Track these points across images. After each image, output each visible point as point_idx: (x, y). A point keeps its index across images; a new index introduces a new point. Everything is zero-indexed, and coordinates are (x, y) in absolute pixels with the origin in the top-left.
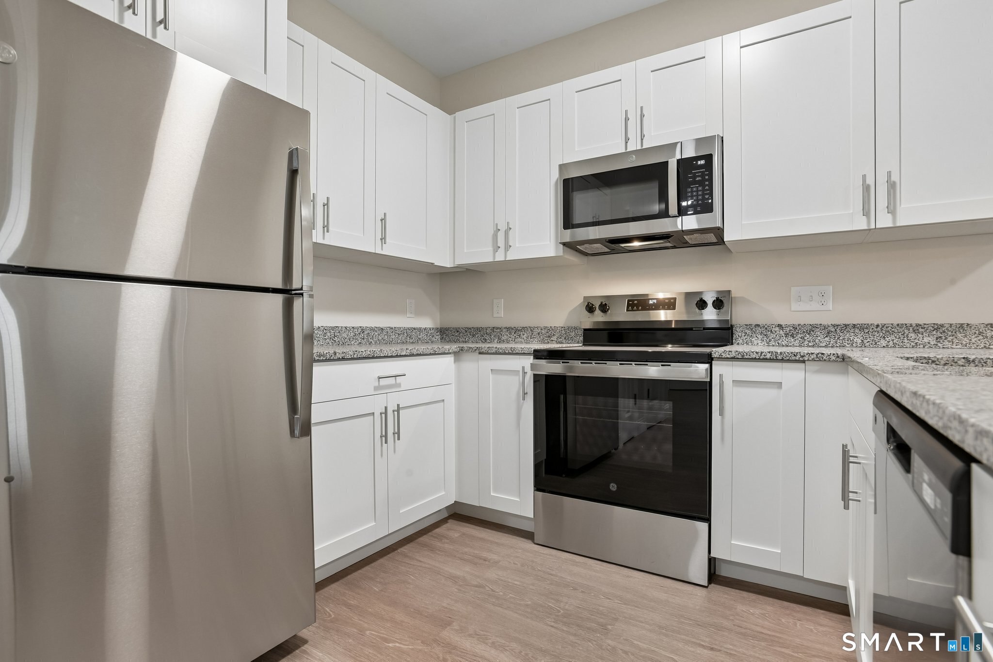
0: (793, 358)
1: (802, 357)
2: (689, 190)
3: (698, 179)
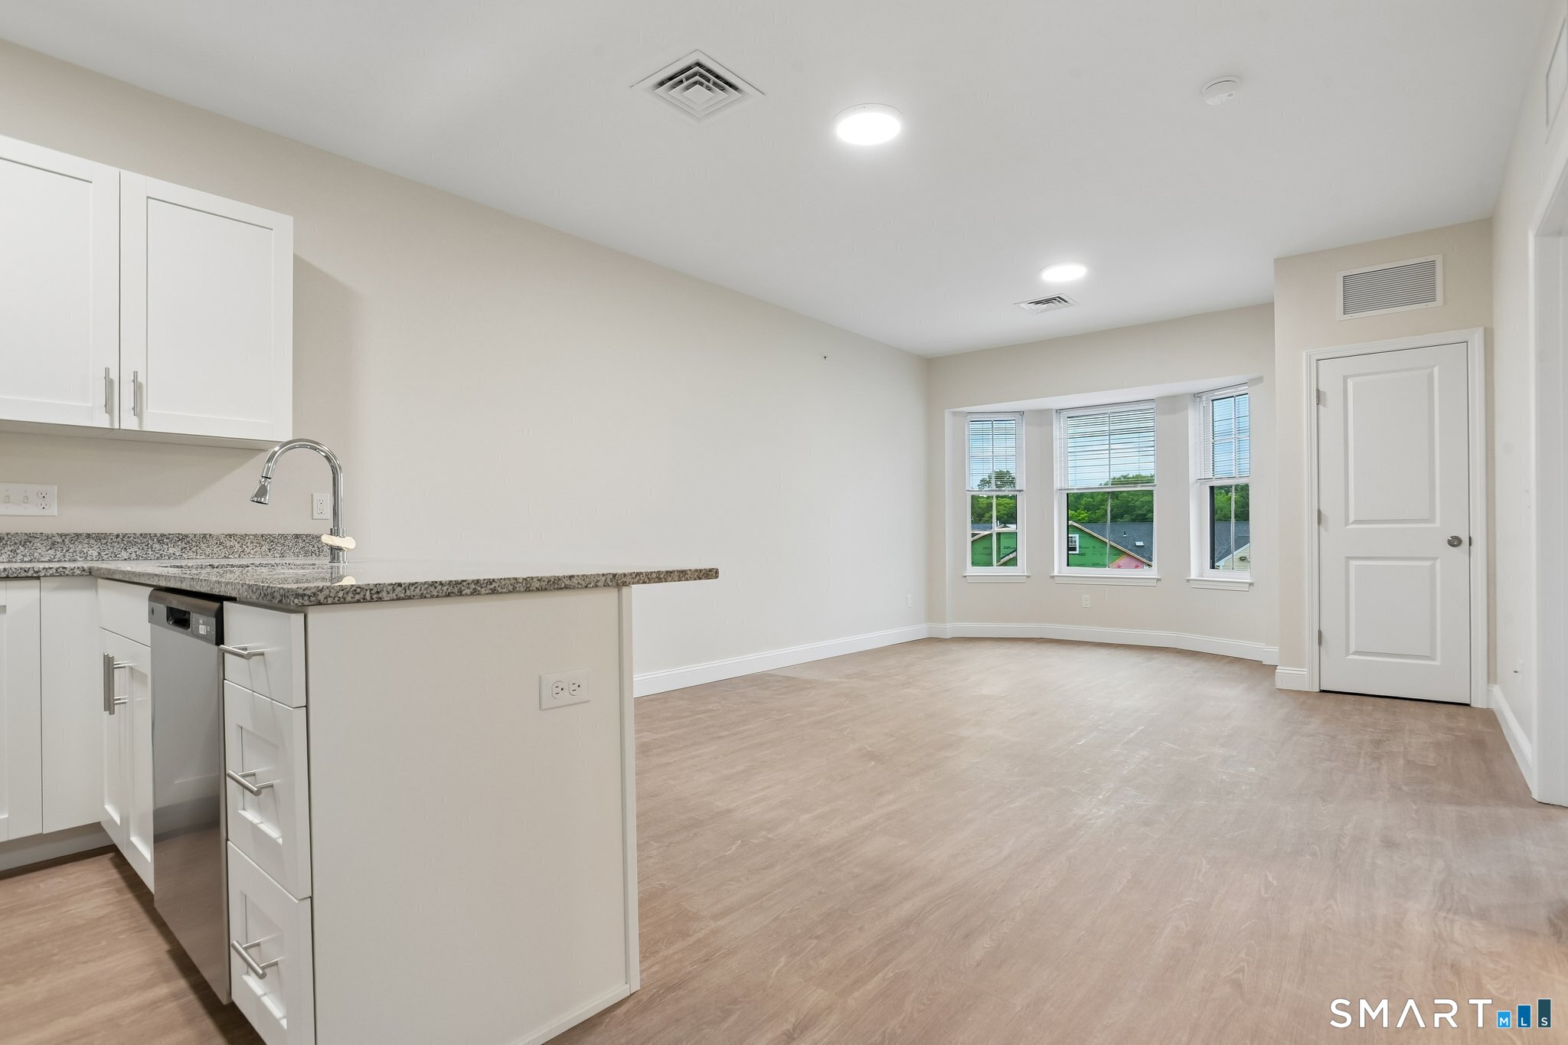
0: (23, 574)
1: (36, 573)
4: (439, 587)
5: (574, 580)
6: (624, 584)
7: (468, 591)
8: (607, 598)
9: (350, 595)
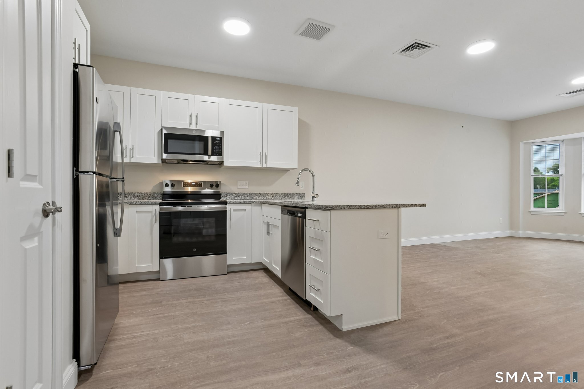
0: (249, 202)
1: (251, 202)
2: (214, 147)
3: (217, 144)
4: (356, 206)
5: (387, 206)
6: (400, 207)
7: (362, 208)
8: (395, 211)
9: (339, 207)
